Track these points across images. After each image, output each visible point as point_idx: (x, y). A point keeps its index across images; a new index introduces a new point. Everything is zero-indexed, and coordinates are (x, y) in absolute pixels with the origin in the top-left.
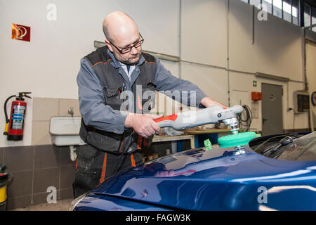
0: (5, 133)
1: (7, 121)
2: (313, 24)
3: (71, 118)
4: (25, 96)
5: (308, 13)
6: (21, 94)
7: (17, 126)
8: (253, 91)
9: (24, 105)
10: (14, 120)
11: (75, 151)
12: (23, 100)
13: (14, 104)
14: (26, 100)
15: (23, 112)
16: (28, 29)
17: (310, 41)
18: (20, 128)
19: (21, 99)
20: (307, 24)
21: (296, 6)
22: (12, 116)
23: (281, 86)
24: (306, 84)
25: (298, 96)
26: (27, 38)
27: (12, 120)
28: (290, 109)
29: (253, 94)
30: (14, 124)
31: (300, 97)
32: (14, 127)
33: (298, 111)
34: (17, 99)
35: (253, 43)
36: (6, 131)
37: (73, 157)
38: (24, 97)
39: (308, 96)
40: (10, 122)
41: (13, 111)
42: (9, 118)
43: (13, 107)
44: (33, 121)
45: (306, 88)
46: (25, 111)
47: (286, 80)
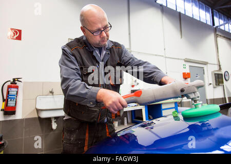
0: (2, 110)
1: (4, 100)
2: (220, 24)
3: (52, 96)
4: (17, 80)
5: (217, 16)
6: (14, 80)
7: (11, 104)
8: (184, 72)
9: (17, 87)
10: (9, 100)
11: (55, 122)
12: (16, 83)
13: (9, 87)
14: (18, 84)
15: (15, 93)
16: (20, 31)
17: (220, 36)
18: (13, 105)
19: (14, 83)
20: (217, 24)
21: (209, 12)
22: (7, 96)
23: (203, 68)
24: (220, 66)
25: (215, 74)
26: (19, 38)
27: (8, 100)
28: (210, 84)
29: (184, 74)
30: (9, 102)
31: (216, 75)
32: (9, 105)
33: (216, 85)
34: (11, 83)
35: (182, 37)
36: (3, 108)
37: (54, 126)
38: (16, 82)
39: (222, 74)
40: (6, 101)
41: (8, 92)
42: (5, 98)
43: (8, 89)
44: (23, 100)
45: (220, 69)
46: (17, 92)
47: (206, 63)
